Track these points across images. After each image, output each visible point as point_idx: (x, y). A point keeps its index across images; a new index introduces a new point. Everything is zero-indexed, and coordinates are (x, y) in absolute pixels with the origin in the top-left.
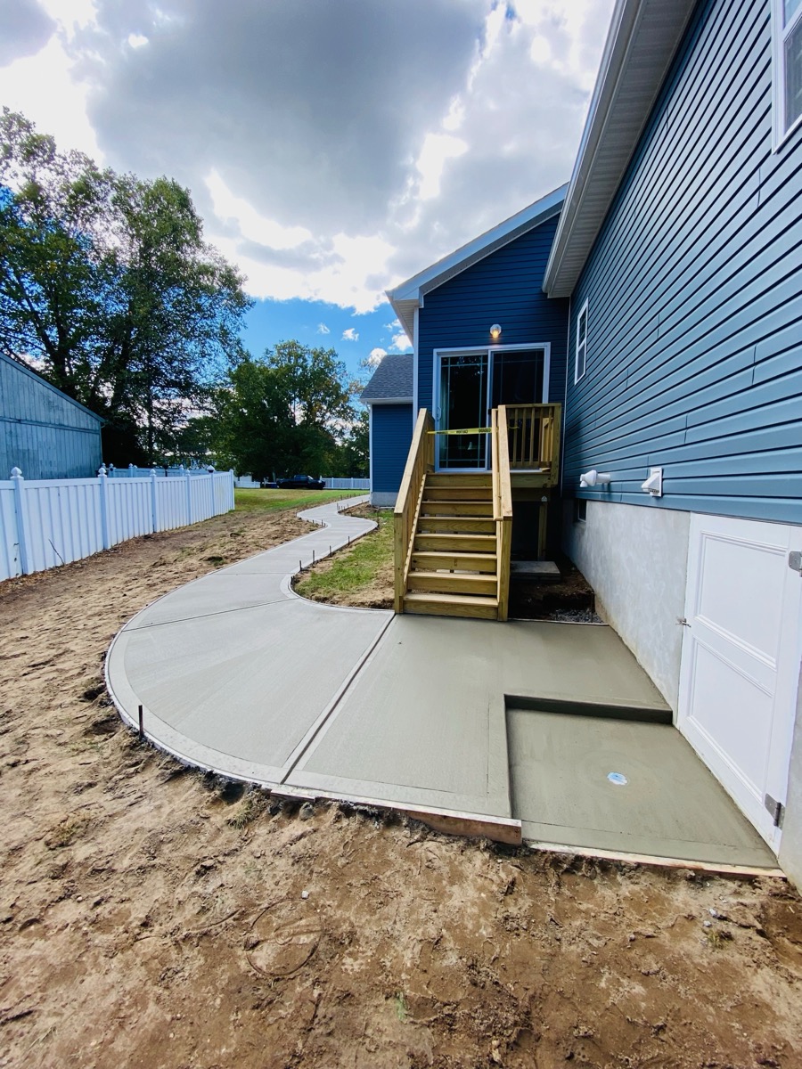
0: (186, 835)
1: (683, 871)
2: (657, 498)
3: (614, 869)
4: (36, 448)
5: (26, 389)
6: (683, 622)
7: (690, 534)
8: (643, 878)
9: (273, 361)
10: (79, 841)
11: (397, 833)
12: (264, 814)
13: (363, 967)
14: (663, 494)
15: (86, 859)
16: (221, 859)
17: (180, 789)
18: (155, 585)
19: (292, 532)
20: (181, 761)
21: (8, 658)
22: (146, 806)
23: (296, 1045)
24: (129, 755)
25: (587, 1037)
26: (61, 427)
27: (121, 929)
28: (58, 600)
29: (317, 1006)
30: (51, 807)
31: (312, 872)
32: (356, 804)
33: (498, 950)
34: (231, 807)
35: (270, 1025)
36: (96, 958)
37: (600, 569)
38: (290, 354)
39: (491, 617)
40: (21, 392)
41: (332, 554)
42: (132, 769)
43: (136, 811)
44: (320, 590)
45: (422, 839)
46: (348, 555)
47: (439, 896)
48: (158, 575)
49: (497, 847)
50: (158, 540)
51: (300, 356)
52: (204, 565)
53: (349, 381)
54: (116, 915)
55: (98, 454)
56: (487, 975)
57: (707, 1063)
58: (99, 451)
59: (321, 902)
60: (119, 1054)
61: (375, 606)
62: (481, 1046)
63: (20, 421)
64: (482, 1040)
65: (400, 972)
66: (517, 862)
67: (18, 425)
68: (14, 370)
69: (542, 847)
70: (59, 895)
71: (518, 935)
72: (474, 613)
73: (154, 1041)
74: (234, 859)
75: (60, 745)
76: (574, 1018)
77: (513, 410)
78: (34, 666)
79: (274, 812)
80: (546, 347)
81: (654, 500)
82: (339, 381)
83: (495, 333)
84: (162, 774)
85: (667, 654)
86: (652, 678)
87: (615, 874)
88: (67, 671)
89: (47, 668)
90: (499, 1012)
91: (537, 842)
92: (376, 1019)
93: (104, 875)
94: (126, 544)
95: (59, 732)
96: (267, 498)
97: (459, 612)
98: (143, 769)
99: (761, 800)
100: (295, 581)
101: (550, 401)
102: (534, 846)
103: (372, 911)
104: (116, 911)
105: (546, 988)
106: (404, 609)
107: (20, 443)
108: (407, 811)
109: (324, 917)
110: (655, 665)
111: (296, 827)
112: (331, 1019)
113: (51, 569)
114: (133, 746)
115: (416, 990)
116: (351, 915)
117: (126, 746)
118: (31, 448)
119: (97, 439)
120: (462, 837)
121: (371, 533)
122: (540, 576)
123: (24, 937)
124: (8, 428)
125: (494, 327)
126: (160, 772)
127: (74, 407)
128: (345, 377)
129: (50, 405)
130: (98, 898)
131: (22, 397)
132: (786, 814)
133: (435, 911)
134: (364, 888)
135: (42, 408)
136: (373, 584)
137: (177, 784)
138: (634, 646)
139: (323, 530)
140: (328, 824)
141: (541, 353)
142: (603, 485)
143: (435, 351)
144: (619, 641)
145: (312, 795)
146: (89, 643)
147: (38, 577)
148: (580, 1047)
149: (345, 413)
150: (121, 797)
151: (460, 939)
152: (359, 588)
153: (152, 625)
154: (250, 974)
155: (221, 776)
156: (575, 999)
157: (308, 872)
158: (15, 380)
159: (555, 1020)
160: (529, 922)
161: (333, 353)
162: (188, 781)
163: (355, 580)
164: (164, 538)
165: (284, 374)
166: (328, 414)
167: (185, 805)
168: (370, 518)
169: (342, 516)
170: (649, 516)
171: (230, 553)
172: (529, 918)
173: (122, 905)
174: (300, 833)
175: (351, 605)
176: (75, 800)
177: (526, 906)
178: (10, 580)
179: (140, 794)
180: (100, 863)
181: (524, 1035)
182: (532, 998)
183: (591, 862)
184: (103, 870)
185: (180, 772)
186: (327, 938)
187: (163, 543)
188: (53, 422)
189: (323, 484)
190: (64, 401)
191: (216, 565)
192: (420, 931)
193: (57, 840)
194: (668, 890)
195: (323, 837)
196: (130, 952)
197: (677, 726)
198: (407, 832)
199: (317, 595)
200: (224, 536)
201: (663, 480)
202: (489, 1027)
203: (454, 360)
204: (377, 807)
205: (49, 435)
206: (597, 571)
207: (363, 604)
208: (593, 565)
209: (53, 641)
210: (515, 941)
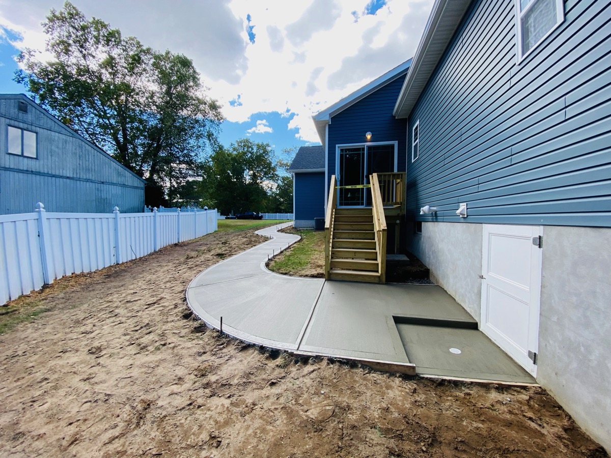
0: (259, 371)
1: (493, 385)
2: (464, 218)
3: (460, 385)
4: (110, 197)
5: (107, 166)
6: (482, 277)
7: (483, 234)
8: (474, 388)
9: (234, 149)
10: (209, 374)
11: (357, 370)
12: (292, 363)
13: (357, 417)
14: (467, 216)
15: (217, 380)
16: (279, 380)
17: (248, 354)
18: (192, 268)
19: (255, 241)
20: (245, 342)
21: (132, 302)
22: (234, 361)
23: (338, 444)
24: (218, 340)
25: (461, 442)
26: (124, 186)
27: (244, 406)
28: (141, 276)
29: (343, 430)
30: (190, 361)
31: (322, 384)
32: (336, 358)
33: (415, 412)
34: (275, 361)
35: (324, 437)
36: (237, 417)
37: (432, 257)
38: (244, 146)
39: (377, 282)
40: (104, 167)
41: (282, 252)
42: (222, 346)
43: (230, 362)
44: (281, 269)
45: (369, 373)
46: (290, 252)
47: (383, 394)
48: (192, 263)
49: (405, 376)
50: (182, 246)
51: (250, 147)
52: (215, 258)
53: (277, 160)
54: (239, 401)
55: (143, 200)
56: (413, 420)
57: (516, 449)
58: (143, 198)
59: (331, 395)
60: (262, 450)
61: (313, 276)
62: (417, 445)
63: (103, 183)
64: (417, 443)
65: (374, 419)
66: (415, 382)
67: (102, 185)
68: (101, 155)
69: (426, 376)
70: (210, 394)
71: (422, 407)
72: (368, 280)
73: (275, 445)
74: (284, 380)
75: (181, 337)
76: (455, 435)
77: (381, 175)
78: (148, 305)
79: (296, 362)
80: (396, 143)
81: (462, 219)
82: (271, 160)
83: (369, 137)
84: (237, 348)
85: (473, 295)
86: (465, 308)
87: (461, 387)
88: (168, 307)
89: (156, 306)
90: (421, 433)
91: (423, 374)
92: (369, 435)
93: (227, 387)
94: (165, 249)
95: (179, 332)
96: (232, 224)
97: (359, 279)
98: (226, 346)
99: (526, 354)
100: (267, 265)
101: (398, 171)
102: (422, 376)
103: (356, 398)
104: (239, 400)
105: (439, 425)
106: (330, 277)
107: (102, 195)
108: (360, 361)
109: (334, 400)
110: (467, 301)
111: (309, 368)
112: (350, 434)
113: (130, 261)
114: (219, 337)
115: (383, 425)
116: (346, 399)
117: (216, 336)
118: (108, 197)
119: (142, 192)
120: (386, 372)
121: (299, 241)
122: (399, 261)
123: (200, 411)
124: (97, 186)
125: (368, 133)
126: (235, 347)
127: (131, 175)
128: (274, 158)
129: (119, 174)
130: (229, 395)
131: (104, 169)
132: (538, 357)
133: (383, 399)
134: (348, 390)
135: (115, 176)
136: (309, 266)
137: (245, 352)
138: (454, 294)
139: (272, 240)
140: (324, 366)
141: (393, 146)
142: (432, 213)
143: (337, 146)
144: (445, 292)
145: (314, 354)
146: (172, 295)
147: (125, 265)
148: (460, 445)
149: (274, 178)
150: (221, 357)
151: (397, 408)
152: (303, 268)
153: (202, 285)
154: (309, 420)
155: (268, 347)
156: (453, 429)
157: (321, 385)
158: (102, 161)
159: (447, 436)
160: (426, 403)
161: (268, 145)
162: (251, 351)
163: (299, 264)
164: (185, 245)
165: (241, 157)
166: (264, 178)
167: (253, 360)
168: (296, 234)
169: (280, 233)
170: (459, 227)
171: (226, 252)
172: (426, 402)
173: (241, 397)
174: (312, 369)
175: (301, 276)
176: (200, 359)
177: (423, 398)
178: (111, 266)
179: (229, 356)
180: (224, 382)
181: (434, 441)
182: (435, 428)
183: (449, 381)
184: (226, 384)
185: (246, 347)
186: (338, 408)
187: (186, 248)
188: (120, 183)
189: (262, 217)
190: (126, 172)
191: (221, 258)
192: (378, 405)
193: (200, 373)
194: (487, 393)
195: (324, 371)
196: (252, 414)
197: (481, 330)
198: (361, 369)
199: (281, 271)
200: (218, 244)
201: (467, 209)
202: (418, 439)
203: (346, 150)
204: (346, 359)
205: (118, 190)
206: (429, 258)
207: (306, 276)
208: (427, 255)
209: (152, 294)
210: (422, 409)
